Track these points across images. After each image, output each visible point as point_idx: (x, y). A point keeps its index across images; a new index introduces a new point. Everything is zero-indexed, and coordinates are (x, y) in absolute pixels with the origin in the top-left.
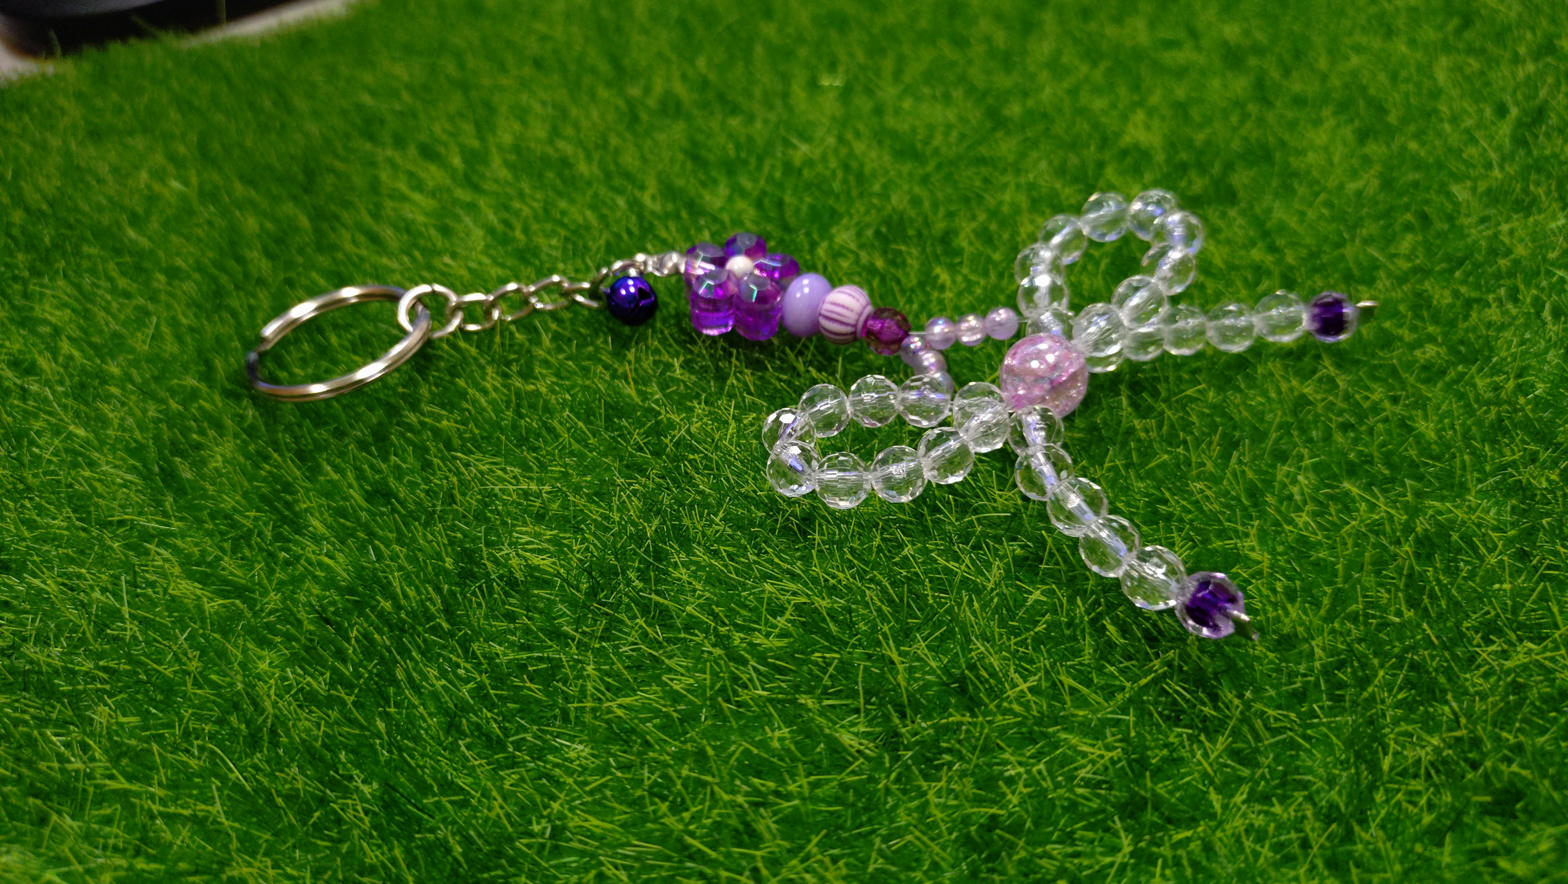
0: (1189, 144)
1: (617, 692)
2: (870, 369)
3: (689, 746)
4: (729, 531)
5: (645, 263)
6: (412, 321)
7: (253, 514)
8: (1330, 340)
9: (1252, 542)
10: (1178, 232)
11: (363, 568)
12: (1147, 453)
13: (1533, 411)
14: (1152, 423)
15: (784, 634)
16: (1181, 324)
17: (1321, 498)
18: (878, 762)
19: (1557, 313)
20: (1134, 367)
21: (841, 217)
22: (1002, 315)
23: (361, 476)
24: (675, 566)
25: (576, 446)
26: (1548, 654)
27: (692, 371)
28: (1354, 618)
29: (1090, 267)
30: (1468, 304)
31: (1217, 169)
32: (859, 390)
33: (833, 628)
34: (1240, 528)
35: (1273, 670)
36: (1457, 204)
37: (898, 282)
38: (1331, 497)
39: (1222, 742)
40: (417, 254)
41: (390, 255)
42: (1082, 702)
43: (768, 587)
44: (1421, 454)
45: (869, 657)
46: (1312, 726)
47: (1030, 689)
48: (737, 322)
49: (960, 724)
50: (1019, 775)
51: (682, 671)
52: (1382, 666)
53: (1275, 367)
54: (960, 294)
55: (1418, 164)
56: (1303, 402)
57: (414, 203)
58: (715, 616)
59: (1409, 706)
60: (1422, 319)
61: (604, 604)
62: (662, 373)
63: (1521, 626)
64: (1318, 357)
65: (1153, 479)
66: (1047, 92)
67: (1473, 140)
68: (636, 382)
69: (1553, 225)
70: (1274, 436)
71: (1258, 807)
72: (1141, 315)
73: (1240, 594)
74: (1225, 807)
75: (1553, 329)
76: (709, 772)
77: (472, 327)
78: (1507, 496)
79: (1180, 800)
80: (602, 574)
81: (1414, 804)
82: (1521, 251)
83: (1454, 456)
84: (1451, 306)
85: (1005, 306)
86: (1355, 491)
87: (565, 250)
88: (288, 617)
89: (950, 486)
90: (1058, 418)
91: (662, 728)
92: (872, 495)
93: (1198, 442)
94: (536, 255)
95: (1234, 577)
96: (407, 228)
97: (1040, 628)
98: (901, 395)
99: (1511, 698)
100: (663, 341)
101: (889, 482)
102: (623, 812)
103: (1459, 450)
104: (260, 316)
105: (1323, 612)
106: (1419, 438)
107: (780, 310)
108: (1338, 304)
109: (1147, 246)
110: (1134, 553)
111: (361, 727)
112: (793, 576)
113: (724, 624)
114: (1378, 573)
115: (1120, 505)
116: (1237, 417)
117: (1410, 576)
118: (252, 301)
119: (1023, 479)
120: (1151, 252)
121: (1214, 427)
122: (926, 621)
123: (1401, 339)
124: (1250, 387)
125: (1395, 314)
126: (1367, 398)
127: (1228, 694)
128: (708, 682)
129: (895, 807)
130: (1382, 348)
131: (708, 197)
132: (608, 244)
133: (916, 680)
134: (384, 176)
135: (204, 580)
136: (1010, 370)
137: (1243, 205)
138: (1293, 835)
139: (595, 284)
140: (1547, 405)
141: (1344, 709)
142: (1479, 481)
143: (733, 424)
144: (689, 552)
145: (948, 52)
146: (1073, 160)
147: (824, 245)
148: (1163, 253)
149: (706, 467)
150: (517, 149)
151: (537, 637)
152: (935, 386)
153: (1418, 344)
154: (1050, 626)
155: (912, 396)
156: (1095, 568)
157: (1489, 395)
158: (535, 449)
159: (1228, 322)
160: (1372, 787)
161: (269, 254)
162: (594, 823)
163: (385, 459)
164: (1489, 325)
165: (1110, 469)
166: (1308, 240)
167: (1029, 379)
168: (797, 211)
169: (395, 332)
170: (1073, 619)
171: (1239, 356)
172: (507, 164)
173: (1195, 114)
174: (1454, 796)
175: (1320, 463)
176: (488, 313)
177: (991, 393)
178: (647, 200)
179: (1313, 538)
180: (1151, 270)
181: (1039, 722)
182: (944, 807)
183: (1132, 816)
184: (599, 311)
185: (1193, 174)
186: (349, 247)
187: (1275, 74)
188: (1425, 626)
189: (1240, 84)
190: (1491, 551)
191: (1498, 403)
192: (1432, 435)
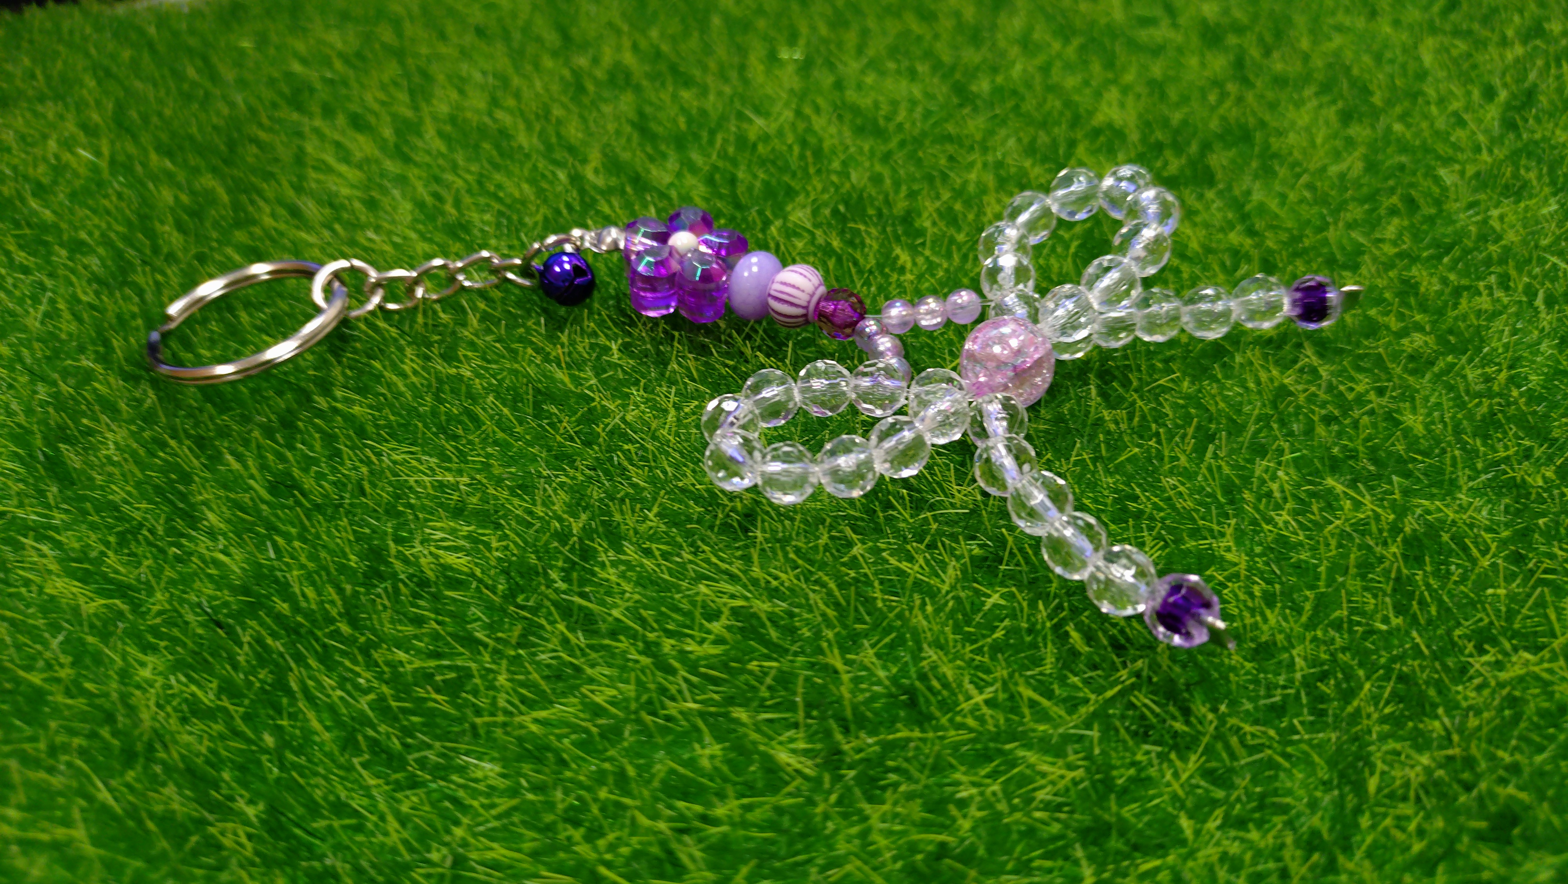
0: (1165, 123)
1: (531, 705)
2: (823, 355)
3: (607, 766)
4: (663, 528)
5: (582, 238)
6: (327, 299)
7: (144, 506)
8: (1312, 326)
9: (1228, 541)
10: (1153, 209)
11: (261, 565)
12: (1116, 445)
13: (1527, 404)
14: (1122, 414)
15: (719, 641)
16: (1154, 308)
17: (1303, 496)
18: (817, 782)
19: (1550, 302)
20: (1105, 355)
21: (797, 193)
22: (964, 297)
23: (264, 467)
24: (603, 565)
25: (500, 435)
26: (1546, 665)
27: (632, 355)
28: (1338, 625)
29: (1059, 250)
30: (1457, 292)
31: (1194, 148)
32: (809, 375)
33: (774, 634)
34: (1216, 527)
35: (1251, 682)
36: (1444, 189)
37: (856, 263)
38: (1313, 494)
39: (1194, 761)
40: (337, 227)
41: (309, 228)
42: (1043, 716)
43: (703, 589)
44: (1408, 449)
45: (811, 666)
46: (1292, 743)
47: (987, 702)
48: (681, 303)
49: (908, 740)
50: (971, 797)
51: (605, 680)
52: (1368, 678)
53: (1254, 355)
54: (920, 277)
55: (1404, 148)
56: (1283, 392)
57: (340, 175)
58: (643, 621)
59: (1395, 721)
60: (1410, 307)
61: (522, 608)
62: (598, 358)
63: (1515, 634)
64: (1299, 346)
65: (1124, 474)
66: (1017, 70)
67: (1461, 123)
68: (569, 367)
69: (1545, 211)
70: (1252, 428)
71: (1233, 833)
72: (1112, 298)
73: (1215, 599)
74: (1197, 833)
75: (1547, 319)
76: (628, 794)
77: (391, 306)
78: (1500, 495)
79: (1149, 824)
80: (522, 576)
81: (1403, 830)
82: (1511, 237)
83: (1444, 451)
84: (1440, 293)
85: (967, 288)
86: (1339, 488)
87: (498, 225)
88: (174, 619)
89: (905, 480)
90: (1021, 407)
91: (578, 745)
92: (819, 489)
93: (1171, 437)
94: (467, 230)
95: (1209, 579)
96: (331, 202)
97: (999, 634)
98: (853, 382)
99: (1507, 712)
100: (601, 324)
101: (836, 474)
102: (531, 840)
103: (1449, 444)
104: (166, 292)
105: (1304, 619)
106: (1407, 432)
107: (726, 290)
108: (1321, 288)
109: (1119, 224)
110: (1101, 553)
111: (249, 741)
112: (733, 578)
113: (653, 630)
114: (1363, 577)
115: (1086, 502)
116: (1213, 409)
117: (1398, 579)
118: (159, 277)
119: (983, 474)
120: (1124, 230)
121: (1188, 419)
122: (876, 626)
123: (1387, 328)
124: (1227, 377)
125: (1379, 301)
126: (1351, 389)
127: (1201, 709)
128: (633, 694)
129: (836, 832)
130: (1367, 337)
131: (655, 172)
132: (546, 219)
133: (863, 691)
134: (310, 148)
135: (85, 578)
136: (971, 356)
137: (1221, 186)
138: (1271, 865)
139: (527, 260)
140: (1541, 399)
141: (1327, 725)
142: (1470, 479)
143: (673, 412)
144: (619, 550)
145: (916, 27)
146: (1043, 138)
147: (778, 223)
148: (1136, 231)
149: (643, 458)
150: (453, 120)
151: (448, 644)
152: (889, 372)
153: (1404, 333)
154: (1009, 632)
155: (865, 382)
156: (1058, 570)
157: (1480, 387)
158: (455, 438)
159: (1204, 306)
160: (1358, 811)
161: (180, 227)
162: (499, 852)
163: (292, 448)
164: (1479, 313)
165: (1076, 464)
166: (1289, 224)
167: (991, 365)
168: (750, 188)
169: (310, 311)
170: (1034, 625)
171: (1215, 343)
172: (441, 134)
173: (1173, 94)
174: (1447, 820)
175: (1302, 457)
176: (410, 291)
177: (950, 380)
178: (589, 173)
179: (1293, 538)
180: (1123, 249)
181: (996, 737)
182: (889, 833)
183: (1095, 843)
184: (532, 289)
185: (1168, 153)
186: (268, 221)
187: (1255, 53)
188: (1415, 634)
189: (1219, 63)
190: (1484, 553)
191: (1490, 394)
192: (1419, 429)
